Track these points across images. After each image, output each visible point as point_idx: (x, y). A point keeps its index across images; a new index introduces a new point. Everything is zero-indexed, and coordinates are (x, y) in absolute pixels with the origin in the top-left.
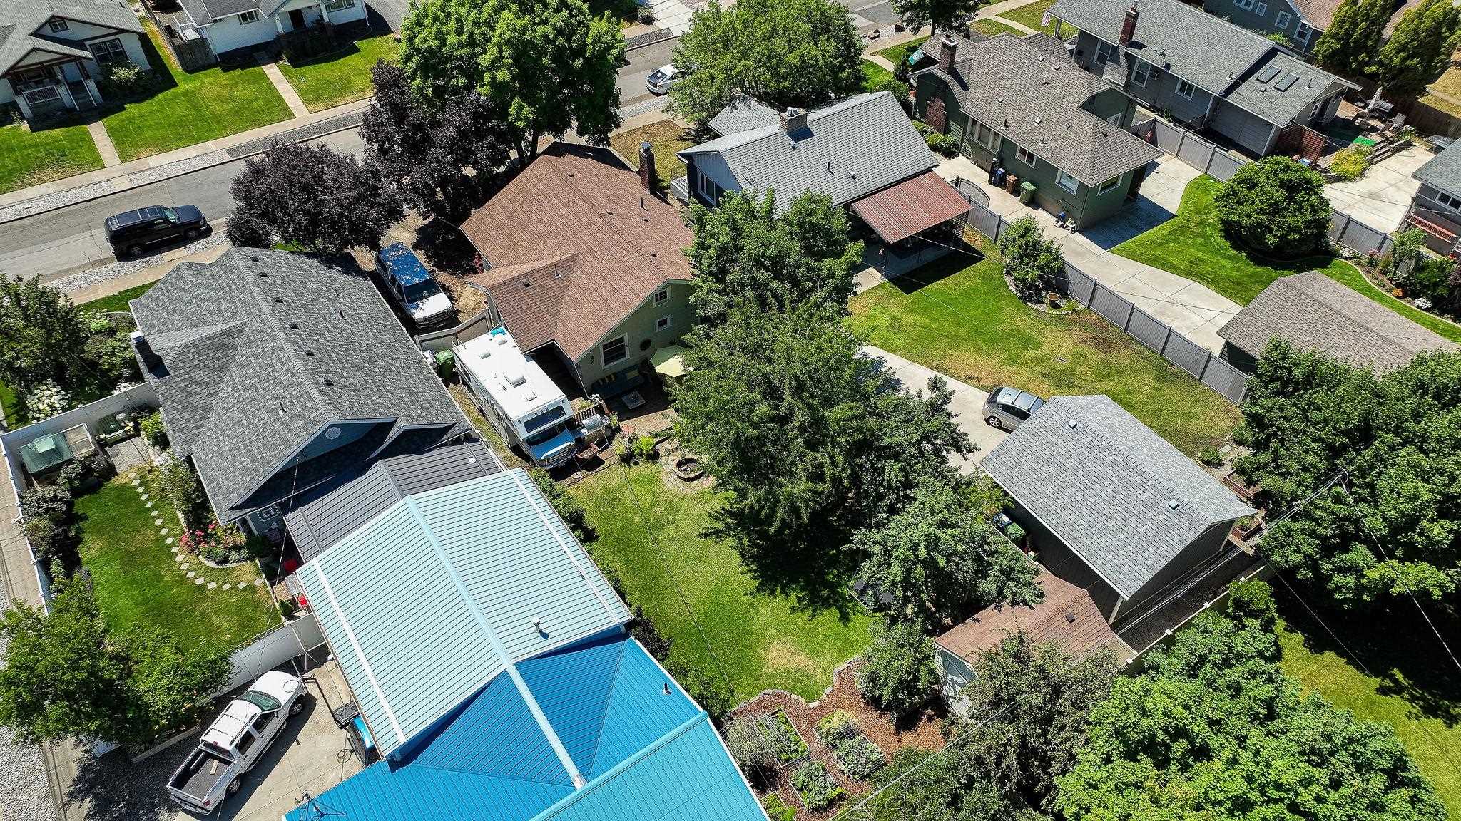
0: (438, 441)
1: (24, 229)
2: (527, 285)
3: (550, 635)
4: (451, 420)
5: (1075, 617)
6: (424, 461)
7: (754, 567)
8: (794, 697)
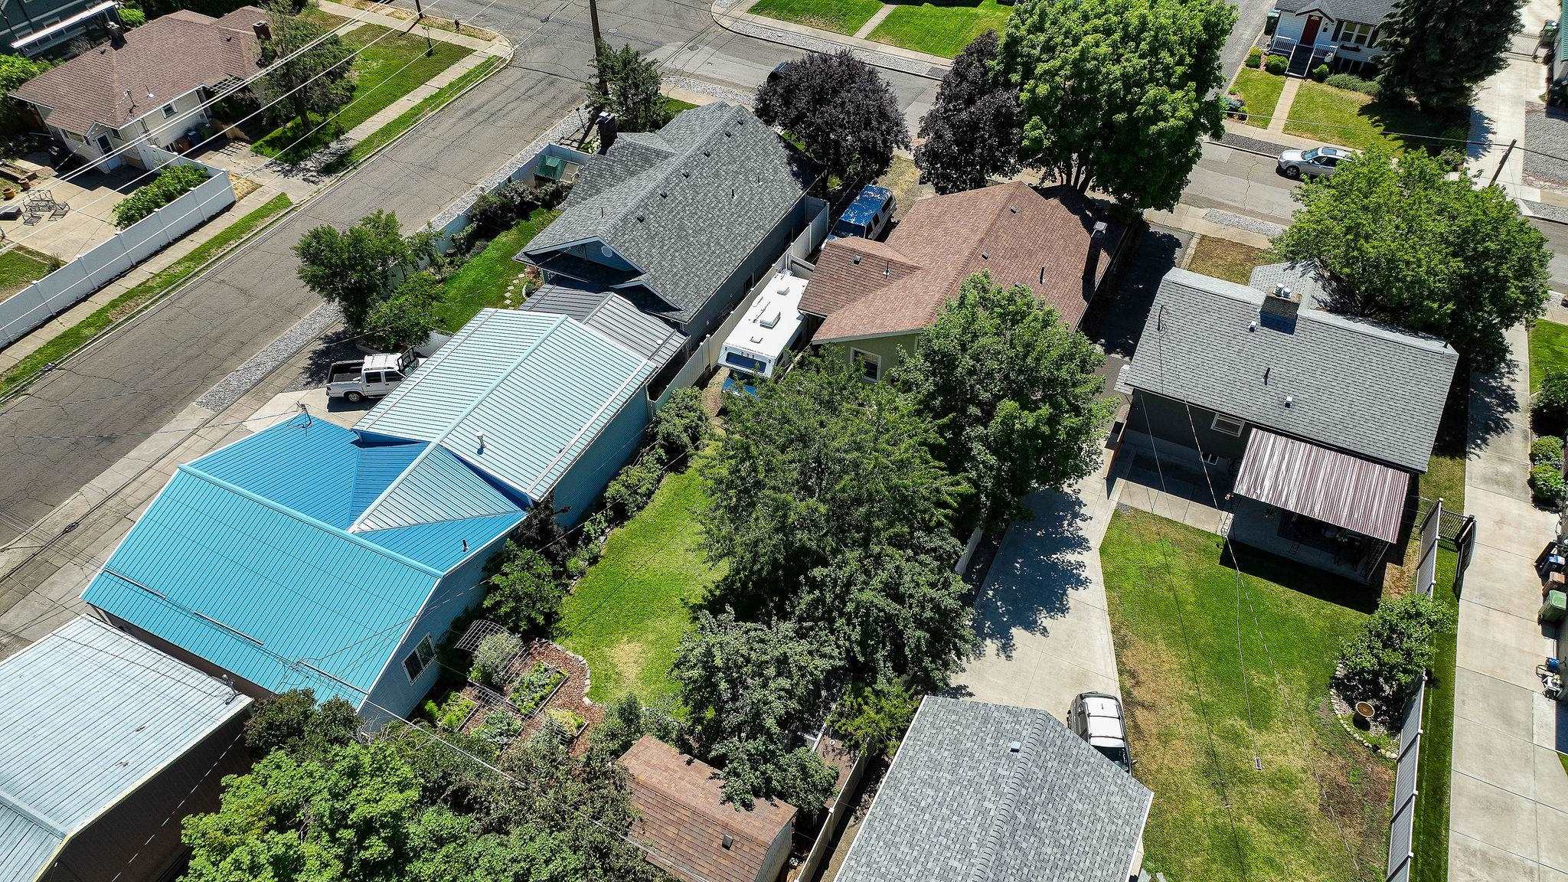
0: (659, 312)
1: (760, 47)
2: (857, 262)
3: (483, 455)
4: (682, 306)
5: (732, 848)
6: (638, 318)
7: (717, 593)
8: (588, 682)
